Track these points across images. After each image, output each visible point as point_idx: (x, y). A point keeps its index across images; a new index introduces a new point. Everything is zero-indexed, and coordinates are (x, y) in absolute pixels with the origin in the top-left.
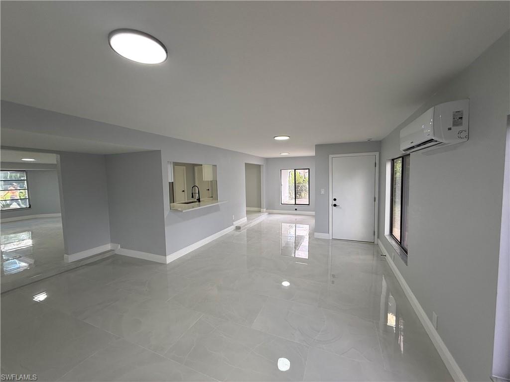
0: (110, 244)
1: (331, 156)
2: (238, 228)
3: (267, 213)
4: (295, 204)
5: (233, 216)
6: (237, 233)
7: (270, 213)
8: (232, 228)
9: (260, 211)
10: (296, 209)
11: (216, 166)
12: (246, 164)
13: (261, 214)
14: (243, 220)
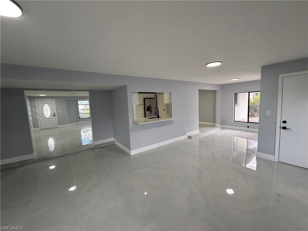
0: (113, 138)
1: (281, 76)
2: (190, 137)
3: (220, 128)
4: (248, 122)
5: (186, 128)
6: (189, 140)
7: (223, 128)
8: (185, 137)
9: (215, 126)
10: (248, 127)
11: (171, 93)
12: (199, 90)
13: (216, 128)
14: (196, 132)
